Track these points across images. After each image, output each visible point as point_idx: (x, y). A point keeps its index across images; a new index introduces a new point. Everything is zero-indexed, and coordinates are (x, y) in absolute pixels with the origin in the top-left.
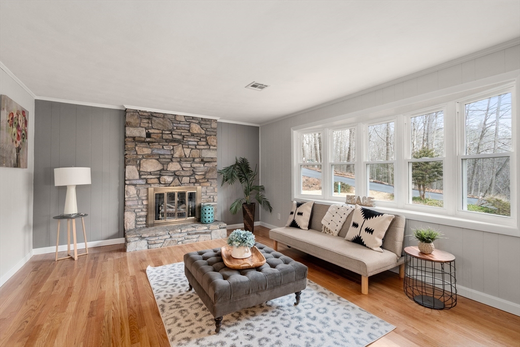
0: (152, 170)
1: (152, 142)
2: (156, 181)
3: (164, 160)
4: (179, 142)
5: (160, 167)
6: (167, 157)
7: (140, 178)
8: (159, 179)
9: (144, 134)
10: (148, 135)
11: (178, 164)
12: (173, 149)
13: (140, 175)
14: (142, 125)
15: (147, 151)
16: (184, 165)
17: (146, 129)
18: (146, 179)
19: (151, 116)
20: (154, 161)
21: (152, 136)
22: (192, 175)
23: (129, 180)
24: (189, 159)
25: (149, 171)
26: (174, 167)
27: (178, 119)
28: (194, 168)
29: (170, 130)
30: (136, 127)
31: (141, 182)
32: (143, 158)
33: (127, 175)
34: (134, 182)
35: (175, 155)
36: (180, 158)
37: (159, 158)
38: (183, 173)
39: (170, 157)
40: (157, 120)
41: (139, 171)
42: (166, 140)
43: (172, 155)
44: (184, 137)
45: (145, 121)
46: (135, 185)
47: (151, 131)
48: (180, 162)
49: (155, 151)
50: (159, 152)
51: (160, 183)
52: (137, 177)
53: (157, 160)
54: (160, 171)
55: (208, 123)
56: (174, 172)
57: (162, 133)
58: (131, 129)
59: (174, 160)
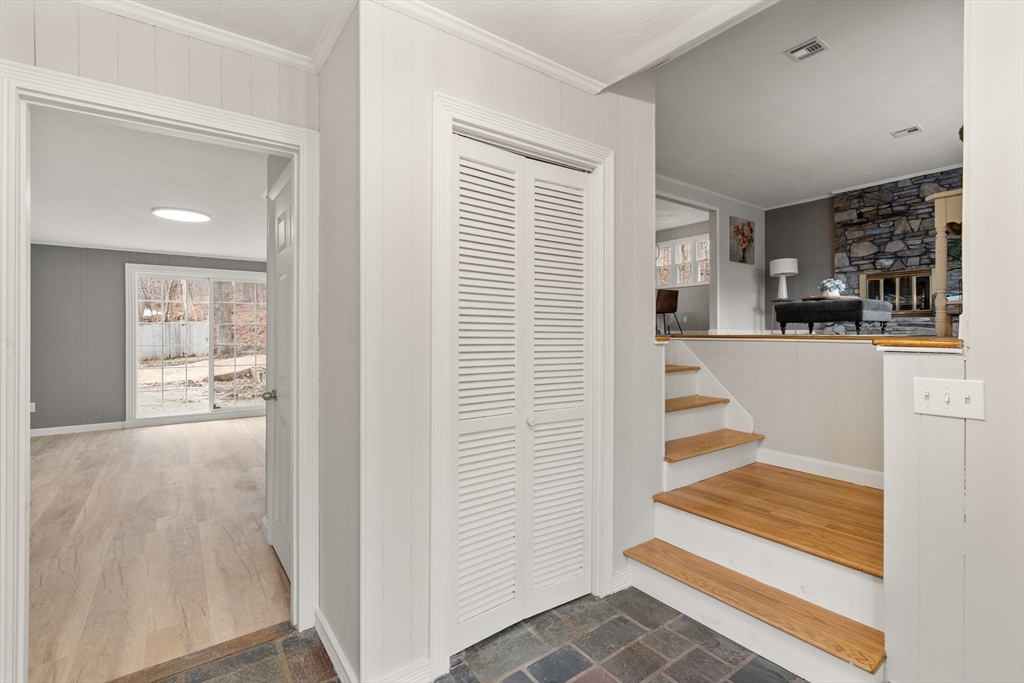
0: (865, 254)
1: (864, 223)
2: (870, 266)
3: (880, 241)
4: (901, 214)
5: (875, 249)
6: (884, 236)
7: (851, 265)
8: (874, 263)
9: (854, 215)
10: (860, 215)
11: (901, 242)
12: (893, 225)
13: (850, 262)
14: (852, 206)
15: (858, 234)
16: (910, 242)
17: (857, 209)
18: (858, 265)
19: (861, 194)
20: (867, 243)
21: (866, 216)
22: (925, 254)
23: (838, 268)
24: (919, 233)
25: (860, 255)
26: (895, 246)
27: (900, 185)
28: (927, 244)
29: (888, 203)
30: (845, 210)
31: (851, 269)
32: (854, 242)
33: (836, 262)
34: (844, 270)
35: (896, 232)
36: (905, 233)
37: (873, 239)
38: (908, 253)
39: (888, 235)
40: (870, 196)
41: (850, 258)
42: (884, 217)
43: (892, 232)
44: (910, 205)
45: (856, 201)
46: (845, 273)
47: (862, 210)
48: (903, 239)
49: (869, 232)
50: (874, 232)
51: (875, 268)
52: (847, 264)
53: (871, 241)
54: (876, 254)
55: (953, 175)
56: (895, 253)
57: (878, 209)
58: (839, 214)
59: (894, 238)
